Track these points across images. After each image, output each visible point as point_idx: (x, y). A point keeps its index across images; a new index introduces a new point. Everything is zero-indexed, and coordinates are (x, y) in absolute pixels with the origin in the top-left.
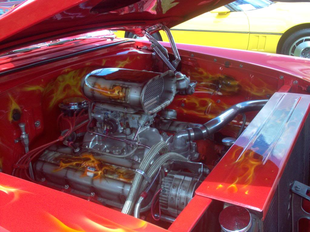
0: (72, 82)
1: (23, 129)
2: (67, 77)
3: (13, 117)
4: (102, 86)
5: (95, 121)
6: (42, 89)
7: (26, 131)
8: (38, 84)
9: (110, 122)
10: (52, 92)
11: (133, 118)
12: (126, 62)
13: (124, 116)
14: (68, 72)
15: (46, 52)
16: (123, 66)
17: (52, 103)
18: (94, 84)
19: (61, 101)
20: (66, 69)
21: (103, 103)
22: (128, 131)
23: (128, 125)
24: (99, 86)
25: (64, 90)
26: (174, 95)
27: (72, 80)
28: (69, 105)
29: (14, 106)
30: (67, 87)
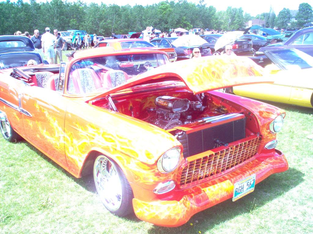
0: (153, 101)
1: (133, 113)
2: (151, 98)
3: (130, 109)
4: (161, 101)
5: (158, 114)
6: (141, 101)
7: (133, 114)
8: (140, 99)
9: (162, 115)
10: (144, 103)
11: (171, 114)
12: (178, 95)
13: (168, 113)
14: (151, 96)
15: (146, 88)
16: (176, 97)
17: (144, 108)
18: (159, 101)
19: (147, 108)
20: (151, 95)
21: (161, 108)
22: (168, 119)
23: (169, 117)
24: (160, 101)
25: (149, 103)
26: (188, 108)
27: (153, 100)
28: (150, 109)
29: (131, 105)
30: (151, 102)
